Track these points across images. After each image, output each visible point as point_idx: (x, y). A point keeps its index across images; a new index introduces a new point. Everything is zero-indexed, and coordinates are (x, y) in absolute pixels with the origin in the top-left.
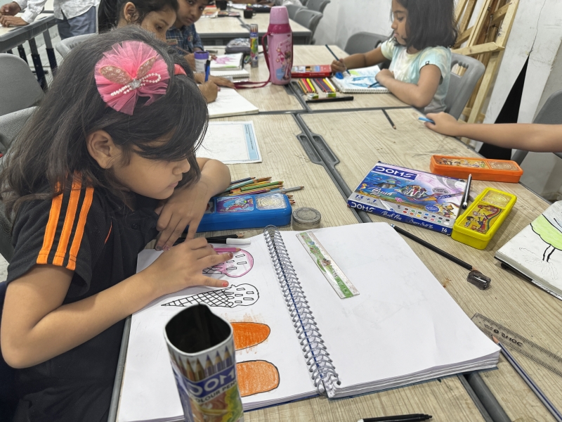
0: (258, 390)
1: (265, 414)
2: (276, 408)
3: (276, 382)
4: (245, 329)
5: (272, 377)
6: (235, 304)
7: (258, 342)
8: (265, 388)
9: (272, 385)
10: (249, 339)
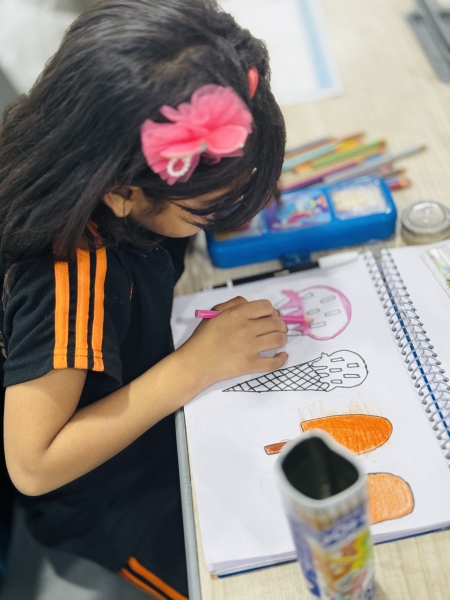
0: (385, 515)
1: (399, 549)
2: (412, 540)
3: (409, 505)
4: (353, 425)
5: (403, 497)
6: (332, 386)
7: (375, 444)
8: (394, 513)
9: (405, 509)
10: (362, 441)
